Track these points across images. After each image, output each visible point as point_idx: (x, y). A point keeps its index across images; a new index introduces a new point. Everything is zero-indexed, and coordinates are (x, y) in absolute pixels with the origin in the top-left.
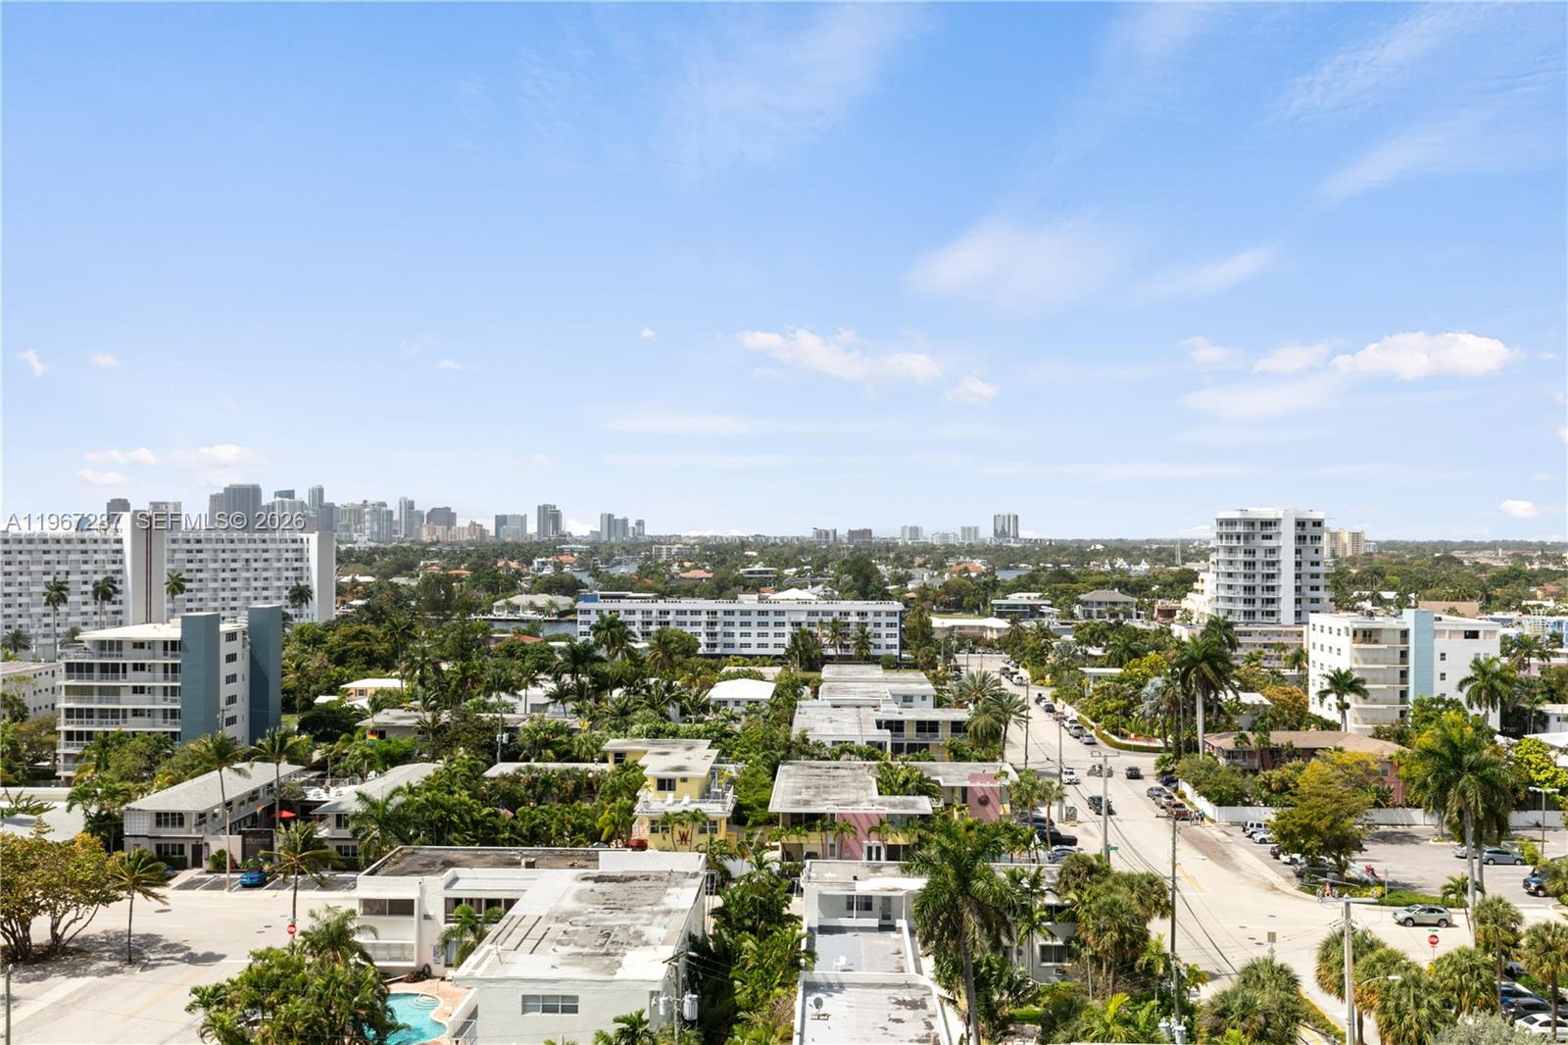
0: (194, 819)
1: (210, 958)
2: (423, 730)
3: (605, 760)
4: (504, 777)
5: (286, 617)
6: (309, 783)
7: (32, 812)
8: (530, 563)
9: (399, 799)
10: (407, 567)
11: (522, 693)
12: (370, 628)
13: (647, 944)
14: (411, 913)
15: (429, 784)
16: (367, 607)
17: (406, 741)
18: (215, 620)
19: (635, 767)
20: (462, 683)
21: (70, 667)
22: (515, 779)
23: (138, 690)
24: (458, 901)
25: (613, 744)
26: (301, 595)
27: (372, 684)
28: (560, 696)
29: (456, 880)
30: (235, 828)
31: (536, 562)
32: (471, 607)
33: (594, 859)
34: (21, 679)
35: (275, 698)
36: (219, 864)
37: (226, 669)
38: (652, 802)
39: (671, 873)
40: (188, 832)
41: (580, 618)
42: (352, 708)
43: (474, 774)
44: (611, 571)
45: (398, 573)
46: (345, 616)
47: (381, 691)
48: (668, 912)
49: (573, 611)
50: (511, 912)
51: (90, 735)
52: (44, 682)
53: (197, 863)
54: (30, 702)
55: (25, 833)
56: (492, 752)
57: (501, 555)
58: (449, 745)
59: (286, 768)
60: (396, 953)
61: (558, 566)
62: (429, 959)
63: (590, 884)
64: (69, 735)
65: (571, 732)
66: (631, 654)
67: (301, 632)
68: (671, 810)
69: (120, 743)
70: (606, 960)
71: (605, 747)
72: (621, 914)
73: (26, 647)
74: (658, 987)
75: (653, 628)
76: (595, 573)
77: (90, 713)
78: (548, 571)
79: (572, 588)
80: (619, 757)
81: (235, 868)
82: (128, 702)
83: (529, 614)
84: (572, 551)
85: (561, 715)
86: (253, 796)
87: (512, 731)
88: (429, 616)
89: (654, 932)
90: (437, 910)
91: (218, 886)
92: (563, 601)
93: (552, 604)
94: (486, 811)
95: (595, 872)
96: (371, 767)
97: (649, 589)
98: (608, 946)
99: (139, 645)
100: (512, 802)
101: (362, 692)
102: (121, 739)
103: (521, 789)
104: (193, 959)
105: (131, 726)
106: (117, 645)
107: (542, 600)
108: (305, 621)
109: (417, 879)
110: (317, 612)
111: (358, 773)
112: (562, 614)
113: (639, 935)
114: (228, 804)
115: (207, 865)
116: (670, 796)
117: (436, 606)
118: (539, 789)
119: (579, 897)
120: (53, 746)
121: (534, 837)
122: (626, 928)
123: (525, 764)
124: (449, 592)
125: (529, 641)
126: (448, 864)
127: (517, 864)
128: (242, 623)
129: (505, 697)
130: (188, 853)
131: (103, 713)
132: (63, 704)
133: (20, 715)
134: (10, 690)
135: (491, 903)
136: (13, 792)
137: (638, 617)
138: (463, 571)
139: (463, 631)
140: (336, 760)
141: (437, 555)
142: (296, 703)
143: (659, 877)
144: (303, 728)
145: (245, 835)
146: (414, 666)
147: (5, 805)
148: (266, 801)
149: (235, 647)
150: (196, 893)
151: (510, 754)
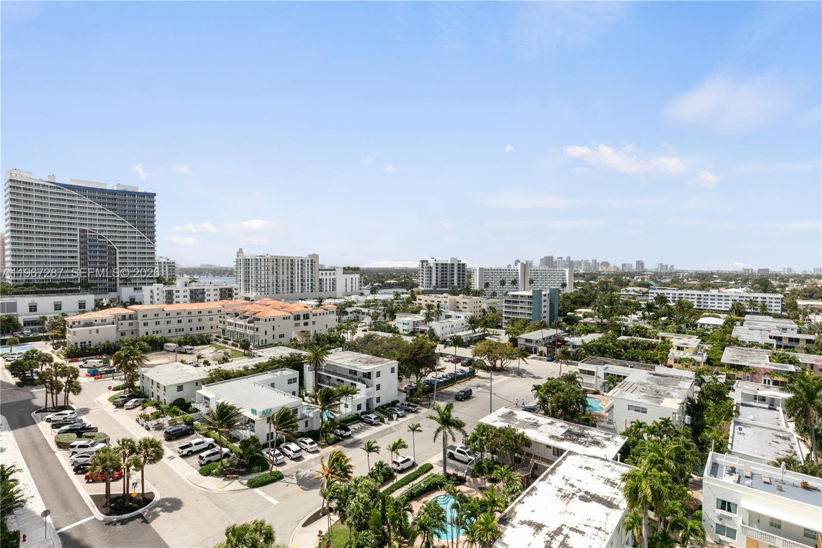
0: (535, 342)
1: (539, 378)
2: (598, 324)
3: (658, 338)
4: (623, 340)
5: (560, 291)
6: (565, 336)
7: (497, 335)
8: (633, 278)
9: (591, 343)
10: (594, 278)
11: (630, 316)
12: (583, 295)
13: (672, 397)
14: (594, 375)
15: (600, 340)
16: (582, 289)
17: (593, 327)
18: (541, 291)
19: (669, 342)
20: (611, 312)
21: (506, 301)
22: (627, 341)
23: (521, 308)
24: (608, 374)
25: (661, 334)
26: (564, 285)
27: (583, 310)
28: (644, 318)
29: (607, 368)
30: (545, 345)
31: (635, 278)
32: (613, 290)
33: (654, 368)
34: (495, 303)
35: (556, 312)
36: (541, 354)
37: (544, 304)
38: (674, 353)
39: (681, 377)
40: (533, 345)
41: (650, 295)
42: (577, 317)
43: (614, 339)
44: (662, 281)
45: (591, 280)
46: (576, 291)
47: (586, 312)
48: (680, 389)
49: (648, 293)
50: (625, 380)
51: (510, 318)
52: (500, 304)
53: (535, 353)
54: (497, 309)
55: (496, 340)
56: (619, 333)
57: (624, 275)
58: (606, 329)
59: (559, 331)
60: (589, 385)
61: (643, 279)
62: (599, 389)
63: (652, 376)
64: (505, 317)
65: (646, 329)
66: (668, 306)
67: (564, 295)
68: (682, 357)
70: (657, 400)
71: (658, 335)
72: (663, 386)
73: (496, 296)
74: (675, 411)
75: (676, 299)
76: (656, 281)
77: (510, 312)
78: (639, 280)
79: (647, 286)
80: (663, 338)
81: (545, 356)
82: (519, 311)
83: (633, 293)
84: (648, 275)
85: (644, 324)
86: (550, 337)
87: (626, 327)
88: (601, 292)
89: (675, 394)
90: (602, 376)
91: (541, 359)
92: (645, 290)
93: (640, 290)
94: (618, 349)
95: (654, 372)
96: (583, 333)
97: (675, 287)
98: (658, 396)
99: (522, 296)
100: (626, 348)
101: (580, 312)
102: (517, 320)
103: (629, 344)
104: (534, 377)
105: (520, 316)
106: (517, 296)
107: (637, 289)
108: (565, 292)
109: (596, 366)
110: (569, 290)
111: (578, 334)
112: (644, 293)
113: (669, 394)
114: (544, 339)
115: (538, 354)
116: (682, 353)
117: (603, 290)
118: (635, 345)
119: (648, 379)
120: (502, 320)
121: (633, 359)
122: (664, 391)
123: (630, 337)
124: (607, 285)
125: (632, 301)
126: (605, 363)
127: (627, 366)
128: (548, 292)
129: (624, 317)
130: (533, 350)
131: (513, 313)
132: (504, 310)
133: (494, 312)
134: (493, 306)
135: (618, 376)
136: (493, 330)
137: (671, 295)
138: (611, 280)
139: (611, 297)
140: (573, 330)
141: (604, 275)
142: (562, 314)
143: (677, 377)
144: (564, 321)
145: (548, 347)
146: (596, 306)
147: (491, 333)
148: (553, 339)
149: (546, 298)
150: (535, 361)
151: (626, 333)
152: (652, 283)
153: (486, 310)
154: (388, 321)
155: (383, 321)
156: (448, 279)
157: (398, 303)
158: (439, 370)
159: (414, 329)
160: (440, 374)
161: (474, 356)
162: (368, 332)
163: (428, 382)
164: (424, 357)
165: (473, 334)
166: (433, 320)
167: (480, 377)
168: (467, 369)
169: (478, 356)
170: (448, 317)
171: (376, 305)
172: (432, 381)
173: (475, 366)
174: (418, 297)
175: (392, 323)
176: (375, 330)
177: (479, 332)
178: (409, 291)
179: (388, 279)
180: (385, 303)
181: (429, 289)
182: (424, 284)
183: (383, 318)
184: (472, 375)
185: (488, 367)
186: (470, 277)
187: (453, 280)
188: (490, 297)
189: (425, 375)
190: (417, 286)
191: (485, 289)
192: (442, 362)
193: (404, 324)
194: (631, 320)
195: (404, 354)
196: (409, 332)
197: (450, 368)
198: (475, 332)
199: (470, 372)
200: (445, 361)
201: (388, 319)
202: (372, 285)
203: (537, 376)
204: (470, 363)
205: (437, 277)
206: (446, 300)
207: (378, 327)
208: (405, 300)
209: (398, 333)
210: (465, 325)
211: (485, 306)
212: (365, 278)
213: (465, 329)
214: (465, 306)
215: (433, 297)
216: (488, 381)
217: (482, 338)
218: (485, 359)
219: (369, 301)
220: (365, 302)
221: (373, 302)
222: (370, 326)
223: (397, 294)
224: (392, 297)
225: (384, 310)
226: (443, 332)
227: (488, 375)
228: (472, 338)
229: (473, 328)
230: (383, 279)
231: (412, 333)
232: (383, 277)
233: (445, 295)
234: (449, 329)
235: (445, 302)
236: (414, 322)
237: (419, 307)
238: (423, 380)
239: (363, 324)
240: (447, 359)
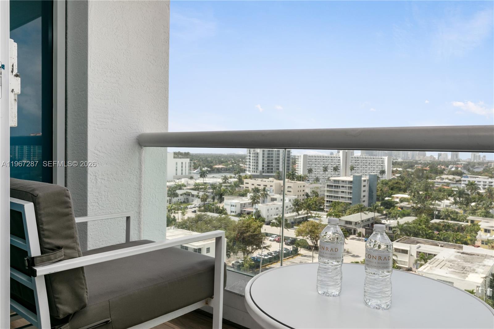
0: (354, 223)
1: (357, 256)
2: (413, 208)
3: (467, 222)
4: (436, 223)
5: (378, 177)
6: (382, 219)
7: (319, 217)
8: (448, 167)
9: (405, 225)
10: (411, 166)
11: (443, 201)
12: (401, 182)
13: (476, 273)
14: (407, 253)
15: (414, 222)
16: (400, 176)
17: (409, 211)
18: (361, 177)
19: (477, 225)
20: (426, 197)
21: (328, 185)
22: (439, 224)
23: (343, 192)
24: (420, 252)
25: (470, 218)
26: (383, 172)
27: (400, 196)
28: (456, 203)
29: (420, 247)
30: (364, 227)
31: (450, 167)
32: (428, 178)
33: (462, 248)
34: (317, 188)
35: (375, 198)
36: (360, 235)
37: (363, 189)
38: (482, 235)
39: (486, 255)
40: (352, 226)
41: (462, 182)
42: (394, 202)
43: (427, 221)
44: (474, 170)
45: (409, 168)
46: (394, 178)
47: (403, 198)
48: (484, 266)
49: (460, 181)
50: (435, 257)
51: (332, 201)
52: (322, 189)
53: (354, 234)
54: (319, 193)
55: (317, 221)
56: (432, 217)
57: (439, 164)
58: (421, 213)
59: (377, 214)
60: (403, 263)
61: (457, 168)
62: (412, 266)
63: (460, 254)
64: (327, 201)
65: (457, 213)
66: (479, 193)
67: (383, 181)
68: (490, 238)
69: (338, 204)
70: (463, 275)
71: (468, 218)
72: (469, 263)
73: (319, 181)
74: (479, 285)
75: (486, 187)
76: (468, 170)
77: (332, 196)
78: (453, 169)
79: (460, 174)
80: (472, 222)
81: (363, 236)
82: (340, 195)
83: (447, 181)
84: (461, 164)
85: (454, 208)
86: (369, 220)
87: (439, 211)
88: (417, 179)
89: (480, 270)
90: (414, 254)
91: (359, 240)
92: (458, 178)
93: (454, 178)
94: (430, 231)
95: (461, 251)
96: (399, 216)
97: (486, 176)
98: (464, 271)
99: (343, 181)
100: (438, 230)
101: (397, 198)
102: (339, 203)
103: (441, 227)
104: (353, 256)
105: (341, 200)
106: (338, 181)
107: (451, 177)
108: (383, 179)
109: (409, 245)
110: (387, 177)
111: (395, 217)
112: (457, 181)
113: (474, 270)
114: (362, 221)
115: (357, 235)
116: (489, 235)
117: (419, 177)
118: (446, 228)
119: (456, 257)
120: (324, 203)
121: (445, 240)
122: (470, 267)
123: (442, 220)
124: (423, 173)
125: (446, 187)
126: (418, 243)
127: (438, 246)
128: (367, 178)
129: (437, 202)
130: (353, 231)
131: (335, 197)
132: (326, 194)
133: (317, 196)
134: (315, 190)
135: (429, 254)
136: (315, 212)
137: (482, 183)
138: (428, 168)
139: (426, 184)
140: (390, 213)
141: (420, 164)
142: (380, 199)
143: (482, 256)
144: (381, 205)
145: (366, 229)
146: (412, 192)
147: (313, 215)
148: (371, 221)
149: (365, 183)
150: (354, 241)
151: (438, 217)
152: (465, 171)
153: (309, 194)
154: (216, 203)
155: (212, 203)
156: (274, 165)
157: (226, 186)
158: (265, 248)
159: (241, 211)
160: (265, 252)
161: (297, 236)
162: (198, 213)
163: (253, 259)
164: (251, 235)
165: (296, 216)
166: (259, 203)
167: (302, 255)
168: (290, 248)
169: (301, 235)
170: (273, 200)
171: (205, 189)
172: (258, 258)
173: (298, 245)
174: (245, 181)
175: (221, 205)
176: (205, 210)
177: (302, 214)
178: (237, 175)
179: (216, 164)
180: (213, 186)
181: (255, 174)
182: (251, 169)
183: (212, 200)
184: (295, 253)
185: (310, 246)
186: (294, 163)
187: (279, 166)
188: (313, 182)
189: (251, 252)
190: (244, 171)
191: (308, 175)
192: (267, 242)
193: (231, 206)
194: (445, 204)
195: (232, 232)
196: (237, 213)
197: (275, 247)
198: (299, 215)
199: (293, 250)
200: (270, 241)
201: (216, 201)
202: (201, 169)
203: (356, 254)
204: (293, 242)
205: (263, 163)
206: (272, 184)
207: (207, 208)
208: (233, 184)
209: (226, 214)
210: (289, 207)
211: (308, 191)
212: (194, 163)
213: (289, 211)
214: (290, 190)
215: (259, 181)
216: (310, 259)
217: (305, 219)
218: (308, 238)
219: (198, 185)
220: (195, 185)
221: (202, 185)
222: (200, 207)
223: (225, 179)
224: (220, 180)
225: (212, 193)
226: (268, 214)
227: (310, 253)
228: (295, 220)
229: (297, 211)
230: (212, 164)
231: (240, 215)
232: (212, 162)
233: (271, 179)
234: (274, 211)
235: (271, 186)
236: (241, 204)
237: (246, 190)
238: (249, 256)
239: (193, 206)
240: (272, 239)
